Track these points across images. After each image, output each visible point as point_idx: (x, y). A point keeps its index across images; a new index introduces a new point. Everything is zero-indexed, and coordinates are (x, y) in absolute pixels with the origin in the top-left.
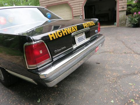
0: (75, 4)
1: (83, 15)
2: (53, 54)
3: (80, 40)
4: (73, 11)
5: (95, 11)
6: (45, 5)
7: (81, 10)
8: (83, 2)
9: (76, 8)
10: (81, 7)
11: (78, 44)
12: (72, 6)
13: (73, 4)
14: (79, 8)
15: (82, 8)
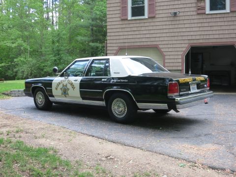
0: (170, 50)
1: (183, 70)
2: (180, 91)
3: (193, 89)
4: (166, 61)
5: (203, 63)
6: (116, 45)
7: (180, 61)
8: (184, 49)
9: (172, 57)
10: (180, 57)
11: (192, 91)
12: (165, 53)
13: (167, 50)
14: (176, 57)
15: (182, 58)
